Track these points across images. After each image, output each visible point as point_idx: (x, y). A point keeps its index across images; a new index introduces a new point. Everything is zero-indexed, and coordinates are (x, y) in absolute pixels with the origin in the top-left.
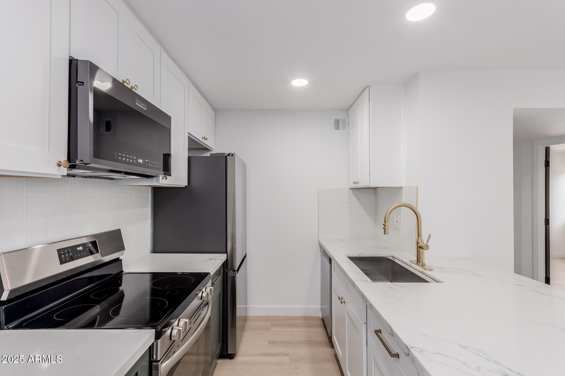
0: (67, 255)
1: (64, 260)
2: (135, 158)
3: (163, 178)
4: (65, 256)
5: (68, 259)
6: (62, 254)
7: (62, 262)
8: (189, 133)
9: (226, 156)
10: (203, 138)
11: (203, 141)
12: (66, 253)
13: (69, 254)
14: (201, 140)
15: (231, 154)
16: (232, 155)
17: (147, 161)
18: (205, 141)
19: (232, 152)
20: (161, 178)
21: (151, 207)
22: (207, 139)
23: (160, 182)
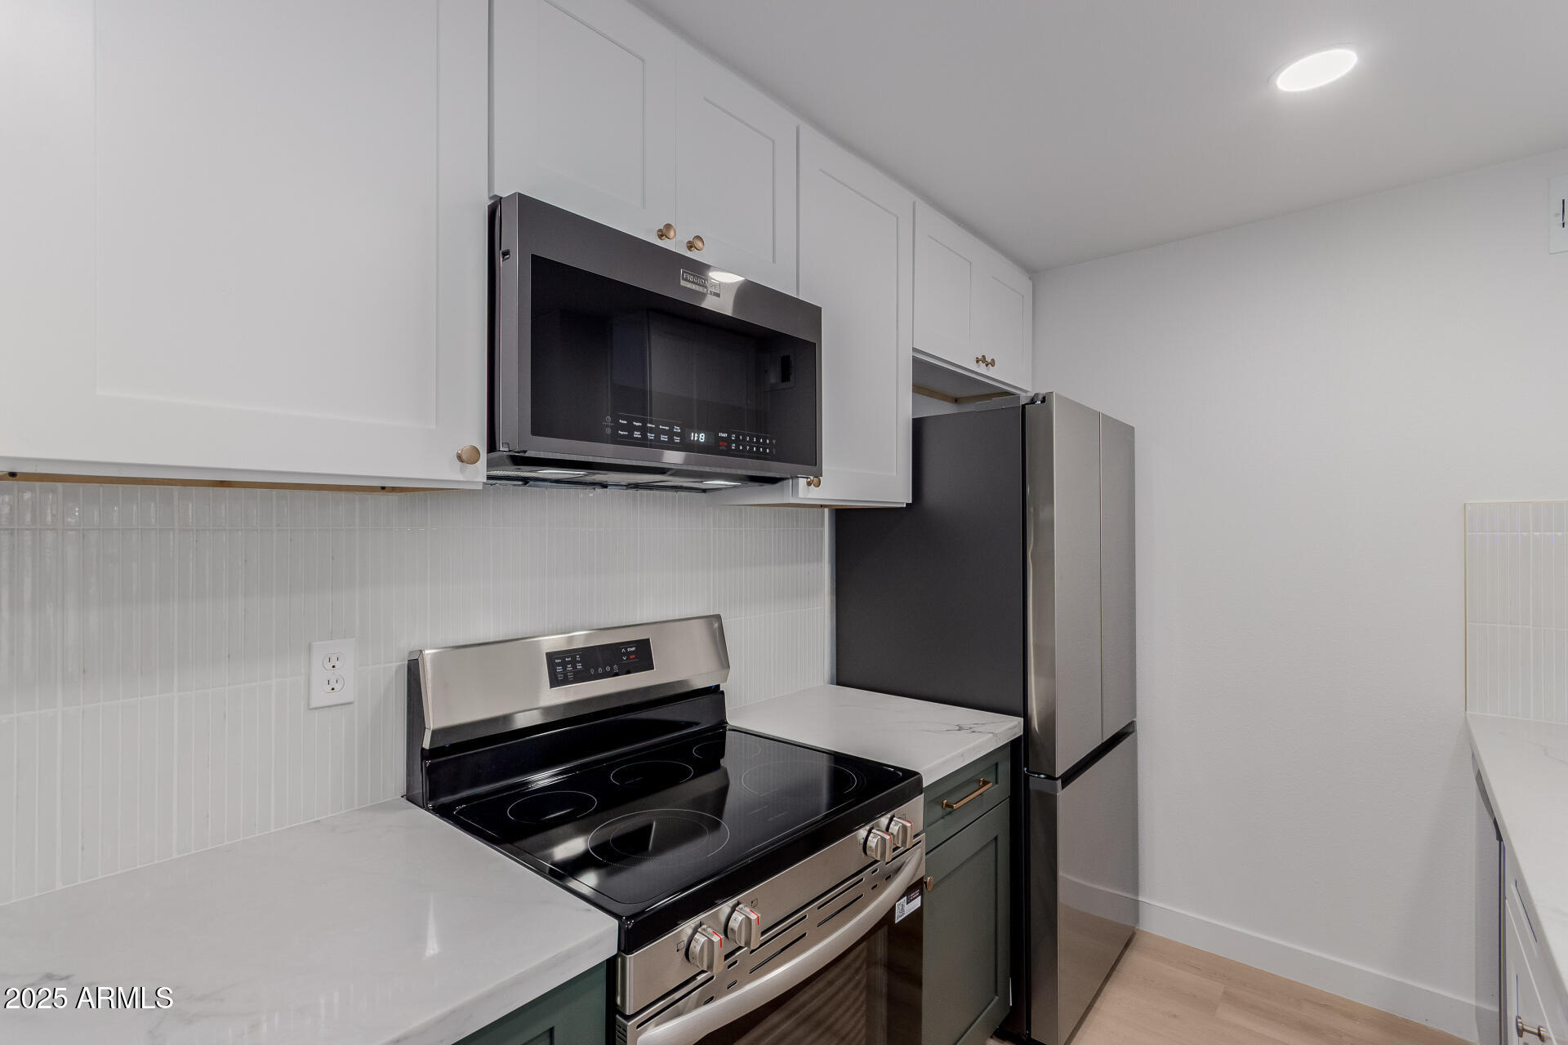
0: (569, 668)
1: (560, 677)
2: (677, 429)
3: (809, 484)
4: (565, 668)
5: (570, 676)
6: (559, 665)
7: (555, 682)
8: (914, 350)
9: (1024, 406)
10: (977, 362)
11: (982, 369)
12: (569, 662)
13: (574, 667)
14: (973, 367)
15: (1040, 397)
16: (1043, 401)
17: (725, 435)
18: (988, 370)
20: (802, 482)
21: (830, 562)
22: (993, 363)
23: (801, 495)
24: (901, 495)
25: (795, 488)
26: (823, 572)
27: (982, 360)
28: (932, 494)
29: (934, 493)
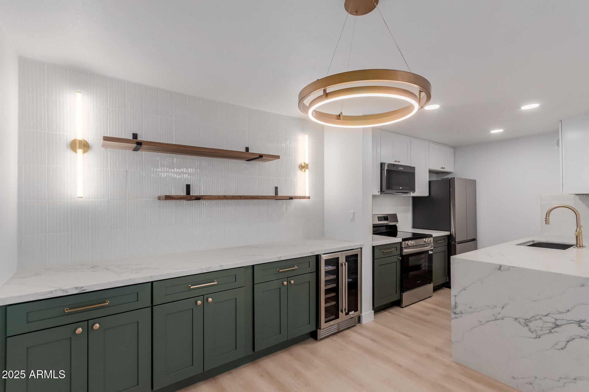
5: (381, 220)
6: (379, 219)
8: (429, 168)
9: (450, 179)
10: (441, 168)
11: (442, 170)
12: (381, 218)
19: (453, 177)
20: (412, 193)
21: (412, 206)
22: (445, 168)
23: (411, 195)
24: (427, 194)
25: (410, 194)
26: (411, 208)
27: (443, 168)
28: (432, 194)
29: (433, 194)
